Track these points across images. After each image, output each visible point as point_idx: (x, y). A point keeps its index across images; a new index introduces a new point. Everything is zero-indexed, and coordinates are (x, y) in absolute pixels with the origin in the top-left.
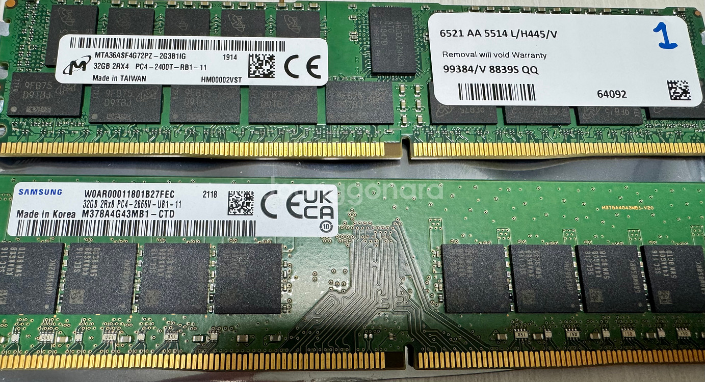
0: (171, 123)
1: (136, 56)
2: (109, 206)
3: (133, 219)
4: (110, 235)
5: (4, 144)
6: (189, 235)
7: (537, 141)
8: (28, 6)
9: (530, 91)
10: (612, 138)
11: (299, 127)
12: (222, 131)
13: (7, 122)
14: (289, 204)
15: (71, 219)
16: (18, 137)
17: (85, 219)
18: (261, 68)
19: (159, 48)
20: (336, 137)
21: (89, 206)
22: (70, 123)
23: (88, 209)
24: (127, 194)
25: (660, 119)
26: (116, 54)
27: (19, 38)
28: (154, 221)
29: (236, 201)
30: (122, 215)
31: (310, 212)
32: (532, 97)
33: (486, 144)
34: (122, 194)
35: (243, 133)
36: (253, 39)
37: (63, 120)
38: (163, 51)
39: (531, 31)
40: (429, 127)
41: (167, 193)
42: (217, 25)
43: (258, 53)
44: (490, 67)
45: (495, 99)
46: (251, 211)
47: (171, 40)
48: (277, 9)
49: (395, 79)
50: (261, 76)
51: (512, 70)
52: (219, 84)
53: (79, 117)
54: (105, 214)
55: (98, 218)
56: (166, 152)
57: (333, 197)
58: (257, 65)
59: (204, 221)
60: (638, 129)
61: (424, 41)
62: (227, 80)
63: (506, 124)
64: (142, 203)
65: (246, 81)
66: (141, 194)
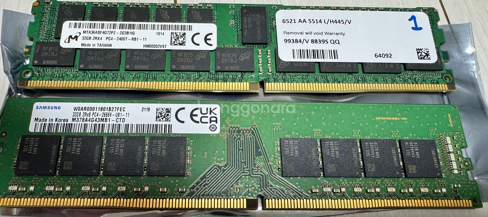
0: (126, 70)
1: (106, 33)
2: (88, 116)
3: (101, 123)
4: (88, 132)
5: (29, 82)
6: (133, 132)
7: (339, 82)
8: (46, 5)
9: (335, 54)
10: (384, 81)
11: (199, 73)
12: (155, 75)
13: (31, 69)
14: (192, 115)
15: (65, 123)
16: (38, 77)
17: (73, 123)
18: (178, 40)
19: (120, 29)
20: (221, 79)
21: (76, 115)
22: (67, 70)
23: (75, 117)
24: (98, 109)
25: (412, 70)
26: (95, 32)
27: (40, 23)
28: (113, 124)
29: (161, 114)
30: (95, 121)
31: (204, 120)
32: (336, 57)
33: (309, 84)
34: (95, 109)
35: (167, 76)
36: (174, 24)
37: (64, 68)
38: (122, 30)
39: (336, 20)
40: (275, 74)
41: (121, 108)
42: (153, 16)
43: (176, 31)
44: (311, 40)
45: (314, 58)
46: (170, 119)
47: (126, 24)
48: (188, 8)
49: (256, 47)
50: (178, 44)
51: (324, 42)
52: (153, 48)
53: (73, 66)
54: (85, 120)
55: (81, 122)
56: (122, 87)
57: (218, 112)
58: (176, 38)
59: (142, 124)
60: (399, 77)
61: (273, 26)
62: (158, 46)
63: (320, 72)
64: (107, 114)
65: (169, 47)
66: (106, 109)
